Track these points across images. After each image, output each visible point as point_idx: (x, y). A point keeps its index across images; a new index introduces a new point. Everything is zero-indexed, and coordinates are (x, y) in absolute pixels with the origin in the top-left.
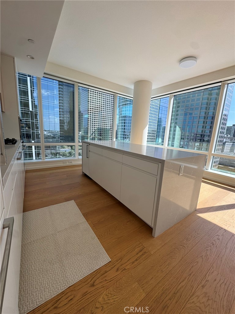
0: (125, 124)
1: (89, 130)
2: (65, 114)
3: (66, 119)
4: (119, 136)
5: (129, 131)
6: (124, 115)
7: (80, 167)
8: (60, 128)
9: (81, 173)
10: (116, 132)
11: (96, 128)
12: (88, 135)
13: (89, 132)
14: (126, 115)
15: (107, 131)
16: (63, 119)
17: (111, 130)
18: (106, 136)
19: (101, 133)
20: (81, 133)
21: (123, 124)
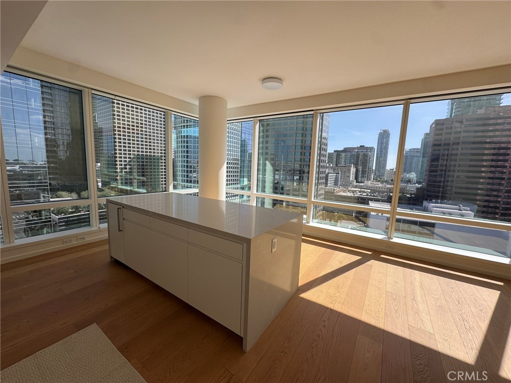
0: (189, 149)
1: (118, 159)
2: (58, 128)
3: (60, 138)
4: (179, 169)
5: (196, 160)
6: (186, 134)
7: (105, 244)
8: (48, 157)
9: (109, 259)
10: (173, 162)
11: (132, 156)
12: (117, 168)
13: (118, 163)
14: (189, 134)
15: (156, 161)
16: (53, 137)
17: (163, 158)
18: (154, 169)
19: (143, 165)
20: (99, 164)
21: (184, 149)
